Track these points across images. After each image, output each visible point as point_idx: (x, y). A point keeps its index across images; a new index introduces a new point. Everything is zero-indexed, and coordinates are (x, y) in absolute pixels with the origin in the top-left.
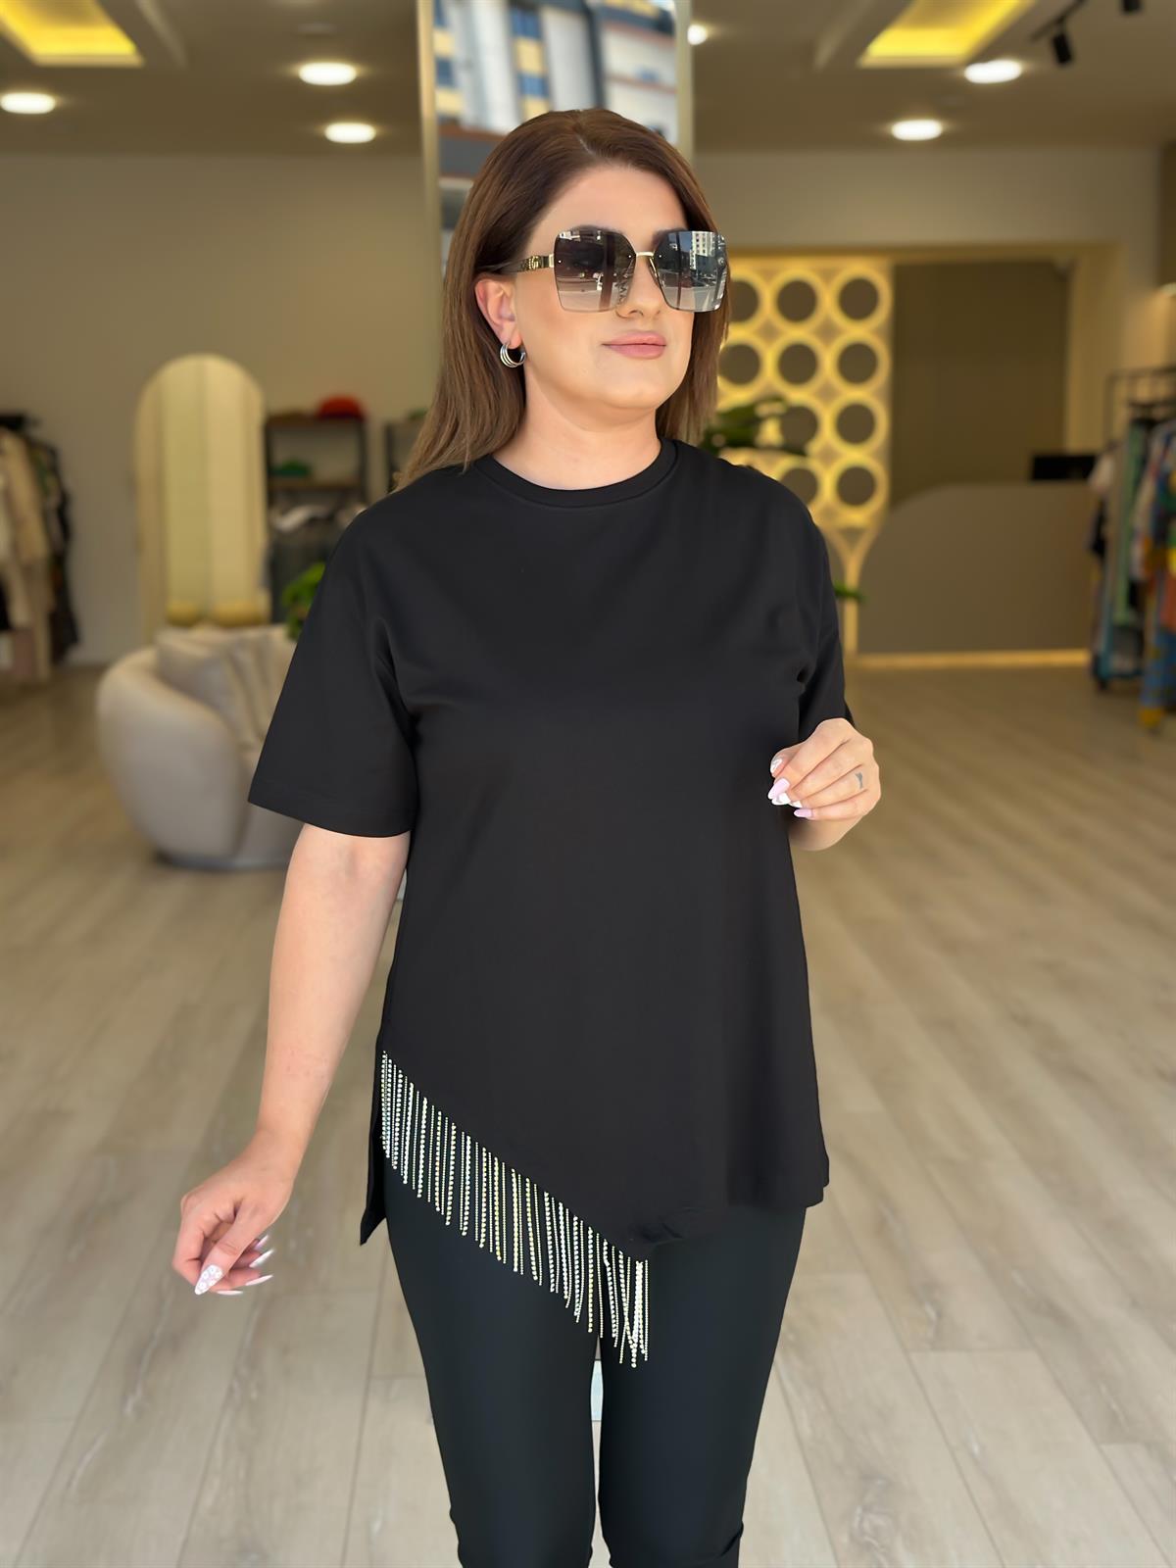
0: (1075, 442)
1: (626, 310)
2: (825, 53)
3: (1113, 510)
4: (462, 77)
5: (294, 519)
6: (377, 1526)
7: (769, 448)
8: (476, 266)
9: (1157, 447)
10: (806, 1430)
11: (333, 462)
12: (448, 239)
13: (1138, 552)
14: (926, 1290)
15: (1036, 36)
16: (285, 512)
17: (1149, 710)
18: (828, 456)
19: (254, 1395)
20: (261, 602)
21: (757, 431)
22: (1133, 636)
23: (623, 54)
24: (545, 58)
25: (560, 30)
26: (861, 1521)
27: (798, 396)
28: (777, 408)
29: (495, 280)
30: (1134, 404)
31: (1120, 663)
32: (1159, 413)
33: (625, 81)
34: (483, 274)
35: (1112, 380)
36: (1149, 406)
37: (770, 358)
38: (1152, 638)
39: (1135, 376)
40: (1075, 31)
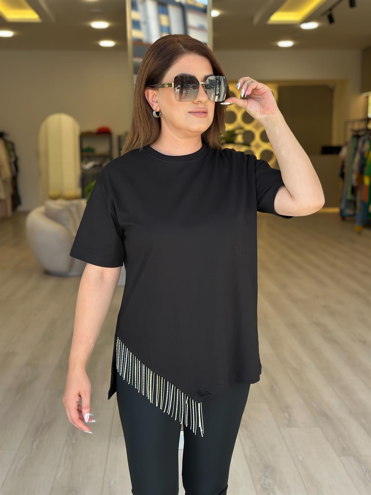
0: (335, 142)
1: (196, 101)
2: (256, 20)
3: (347, 164)
4: (143, 26)
5: (89, 165)
6: (112, 483)
7: (239, 144)
8: (145, 85)
9: (360, 144)
10: (248, 453)
11: (101, 148)
12: (135, 77)
13: (354, 177)
14: (286, 409)
15: (323, 15)
16: (86, 163)
17: (358, 226)
18: (258, 146)
19: (74, 442)
20: (79, 192)
21: (235, 139)
22: (353, 203)
23: (193, 20)
24: (169, 21)
25: (174, 12)
26: (264, 481)
27: (248, 127)
28: (241, 131)
29: (152, 89)
30: (353, 130)
31: (349, 212)
32: (361, 133)
33: (194, 28)
34: (148, 88)
35: (347, 123)
36: (358, 131)
37: (239, 115)
38: (359, 204)
39: (354, 122)
40: (335, 13)
